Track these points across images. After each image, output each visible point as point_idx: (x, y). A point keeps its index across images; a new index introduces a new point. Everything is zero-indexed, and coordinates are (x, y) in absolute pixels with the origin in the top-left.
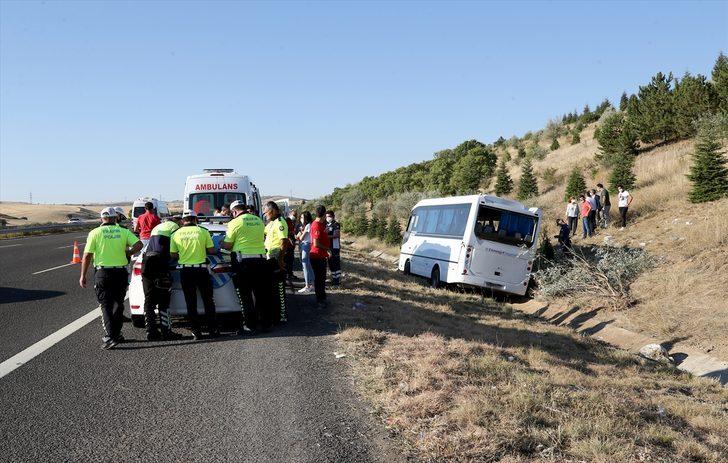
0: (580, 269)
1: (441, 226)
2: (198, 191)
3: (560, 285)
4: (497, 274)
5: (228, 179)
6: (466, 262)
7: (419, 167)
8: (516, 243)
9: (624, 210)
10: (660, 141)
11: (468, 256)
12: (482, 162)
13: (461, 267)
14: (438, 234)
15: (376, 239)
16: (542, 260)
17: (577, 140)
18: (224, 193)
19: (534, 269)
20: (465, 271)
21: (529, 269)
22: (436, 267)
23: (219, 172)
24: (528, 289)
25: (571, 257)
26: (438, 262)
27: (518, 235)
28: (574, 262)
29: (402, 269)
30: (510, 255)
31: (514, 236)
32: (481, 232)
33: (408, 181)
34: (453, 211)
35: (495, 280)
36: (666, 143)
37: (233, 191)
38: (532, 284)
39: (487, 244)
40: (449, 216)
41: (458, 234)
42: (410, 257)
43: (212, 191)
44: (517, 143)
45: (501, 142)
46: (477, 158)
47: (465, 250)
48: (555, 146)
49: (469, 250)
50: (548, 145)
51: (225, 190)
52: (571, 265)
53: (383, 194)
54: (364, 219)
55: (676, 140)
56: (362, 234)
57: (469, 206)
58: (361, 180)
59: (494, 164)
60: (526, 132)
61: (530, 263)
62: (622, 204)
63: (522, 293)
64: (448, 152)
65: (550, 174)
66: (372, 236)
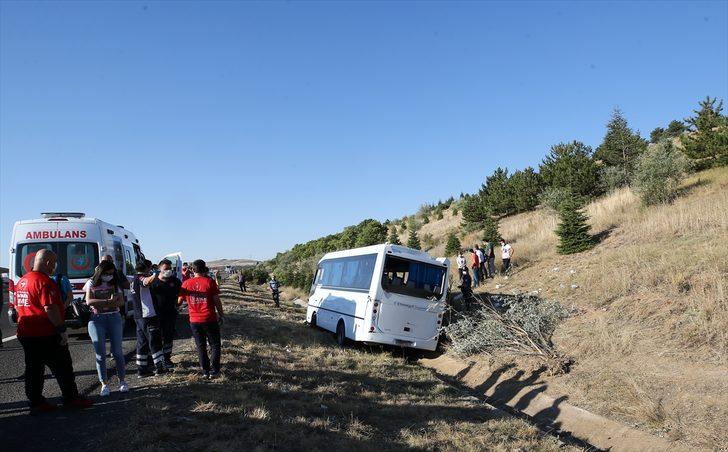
0: (491, 321)
1: (346, 278)
2: (29, 240)
3: (474, 340)
4: (407, 329)
5: (72, 224)
6: (373, 318)
7: (333, 237)
8: (425, 295)
9: (507, 261)
10: (503, 214)
11: (375, 311)
12: (377, 232)
13: (368, 323)
14: (343, 286)
15: (298, 289)
16: (453, 313)
17: (441, 217)
18: (68, 243)
19: (445, 323)
20: (372, 328)
21: (439, 322)
22: (341, 322)
23: (63, 216)
24: (439, 345)
25: (480, 307)
26: (342, 316)
27: (427, 287)
28: (483, 313)
29: (309, 321)
30: (420, 309)
31: (423, 287)
32: (387, 285)
33: (325, 247)
34: (357, 262)
35: (405, 336)
36: (508, 215)
37: (80, 239)
38: (443, 339)
39: (396, 297)
40: (353, 267)
41: (364, 287)
42: (316, 310)
43: (50, 239)
44: (398, 222)
45: (388, 223)
46: (374, 229)
47: (371, 305)
48: (427, 222)
49: (376, 305)
50: (422, 221)
51: (68, 239)
52: (480, 317)
53: (307, 256)
54: (291, 274)
55: (515, 213)
56: (290, 285)
57: (375, 256)
58: (293, 246)
59: (386, 234)
60: (403, 216)
61: (440, 316)
62: (505, 256)
63: (433, 348)
64: (354, 227)
65: (428, 238)
66: (295, 287)
